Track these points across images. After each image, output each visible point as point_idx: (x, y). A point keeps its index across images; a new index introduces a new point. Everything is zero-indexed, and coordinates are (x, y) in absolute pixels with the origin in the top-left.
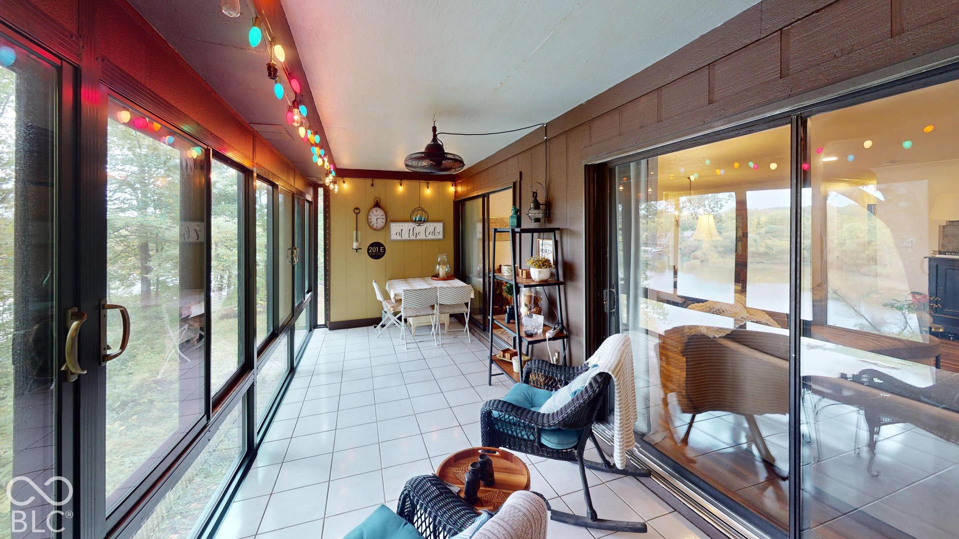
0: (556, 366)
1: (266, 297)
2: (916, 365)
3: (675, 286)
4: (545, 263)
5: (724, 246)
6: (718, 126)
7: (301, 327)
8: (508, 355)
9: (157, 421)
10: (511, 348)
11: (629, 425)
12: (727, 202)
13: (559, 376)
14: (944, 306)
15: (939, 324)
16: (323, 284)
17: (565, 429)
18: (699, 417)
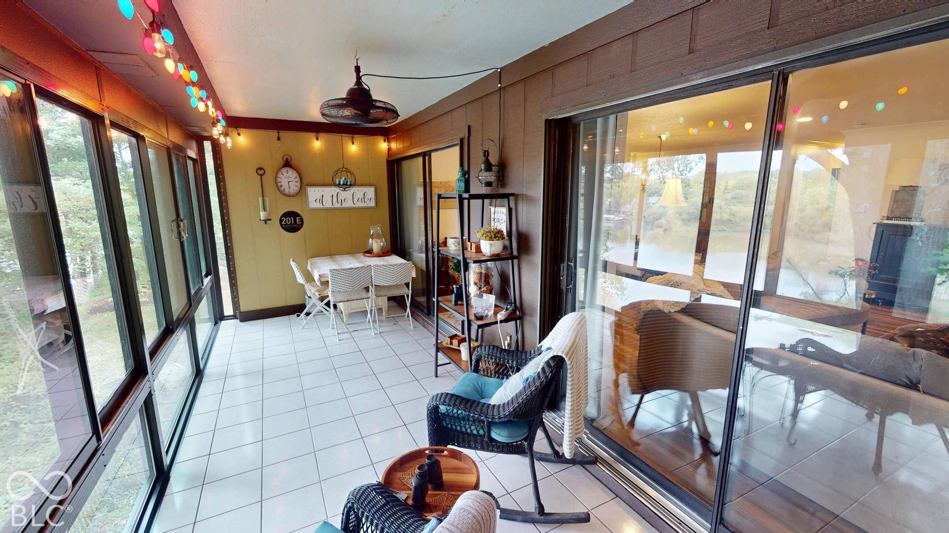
0: (508, 352)
1: (150, 283)
2: (845, 331)
3: (636, 258)
4: (496, 235)
5: (689, 213)
6: (697, 79)
7: (203, 319)
8: (455, 342)
9: (30, 448)
10: (459, 334)
11: (580, 411)
12: (696, 165)
13: (510, 362)
14: (880, 273)
15: (872, 290)
16: (226, 265)
17: (516, 420)
18: (647, 397)
